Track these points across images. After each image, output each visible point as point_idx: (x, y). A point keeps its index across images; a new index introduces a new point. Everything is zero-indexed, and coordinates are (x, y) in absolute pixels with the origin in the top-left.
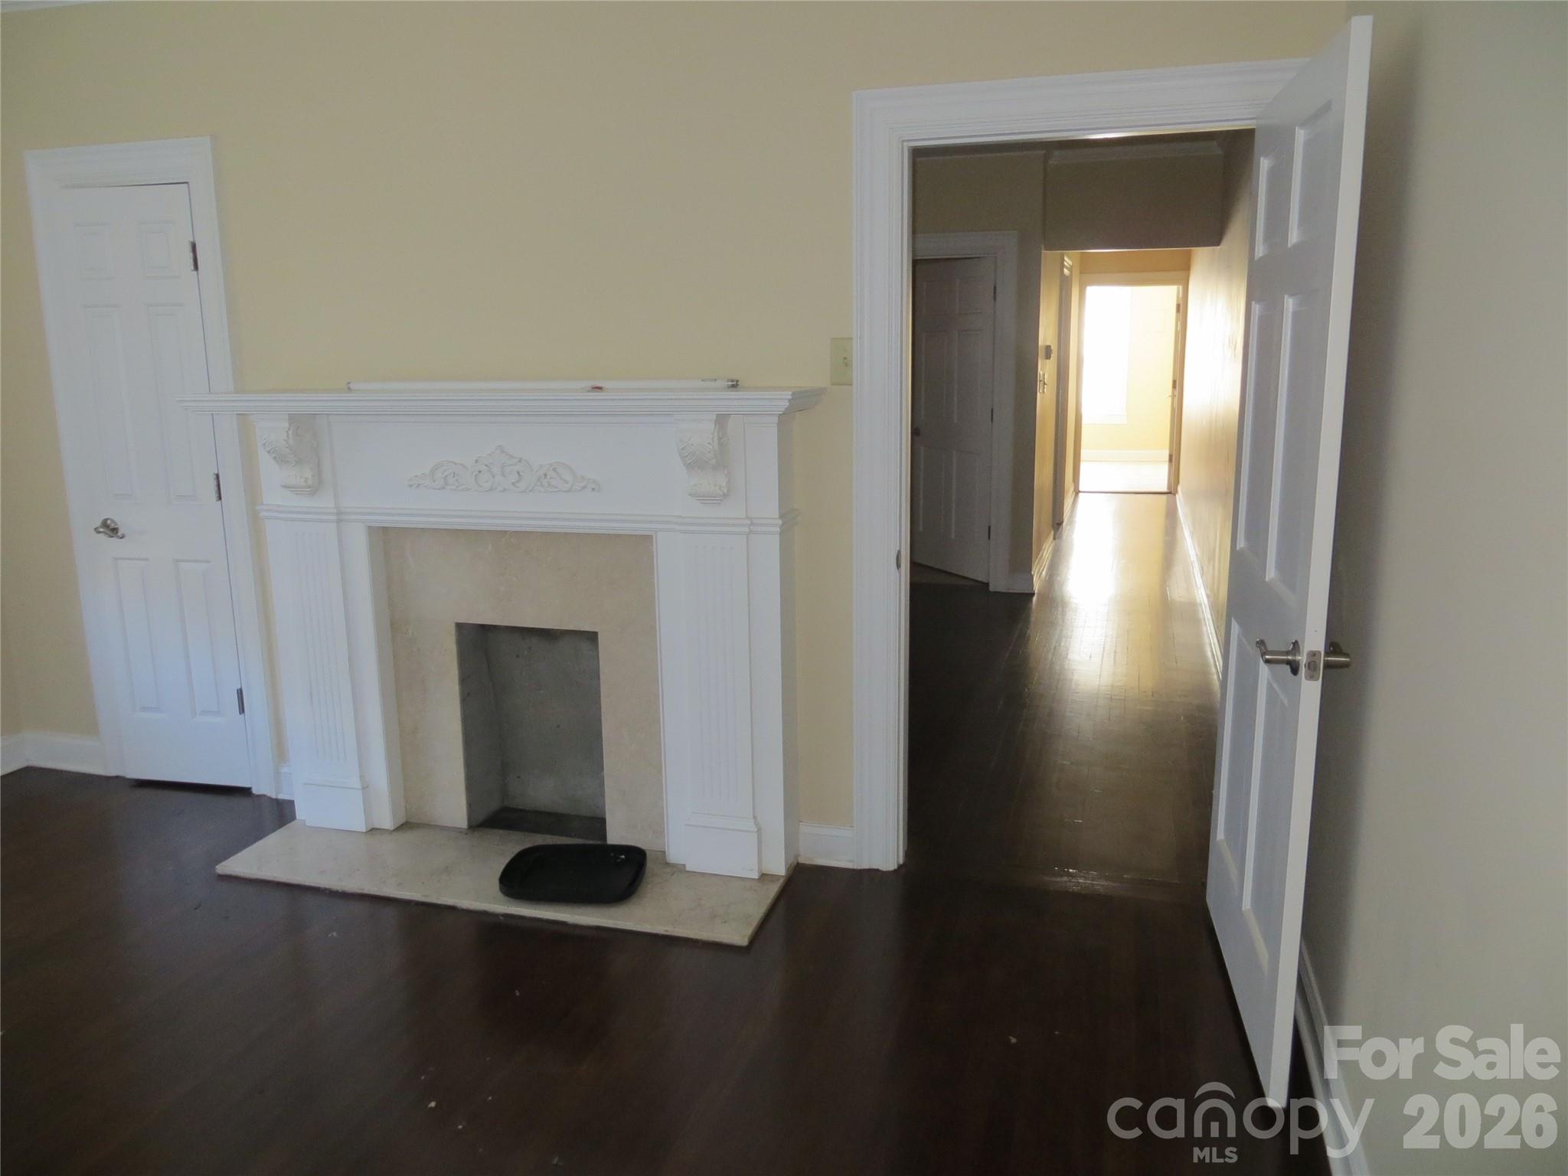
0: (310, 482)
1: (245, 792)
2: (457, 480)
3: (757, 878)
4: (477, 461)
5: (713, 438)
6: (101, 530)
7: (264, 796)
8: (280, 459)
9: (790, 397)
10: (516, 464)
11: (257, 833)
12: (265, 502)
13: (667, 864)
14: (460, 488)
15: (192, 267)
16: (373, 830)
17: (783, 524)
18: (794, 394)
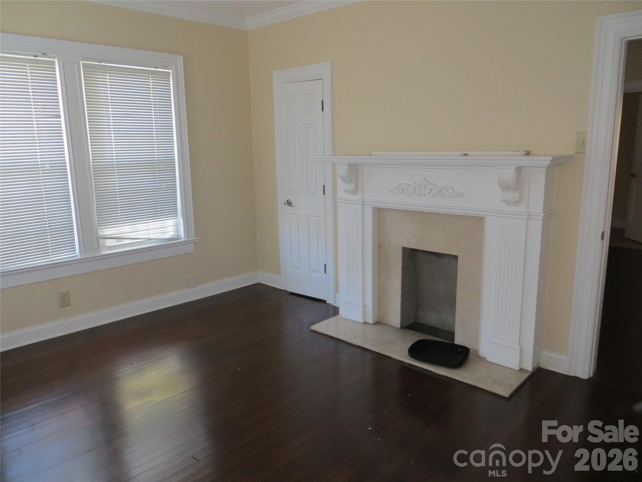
0: (353, 190)
1: (324, 302)
2: (407, 191)
3: (518, 370)
4: (415, 184)
5: (514, 177)
6: (286, 203)
7: (330, 304)
8: (344, 180)
9: (551, 159)
10: (430, 185)
11: (327, 317)
12: (338, 196)
13: (479, 357)
14: (407, 194)
15: (322, 110)
16: (365, 322)
17: (544, 216)
18: (553, 158)
